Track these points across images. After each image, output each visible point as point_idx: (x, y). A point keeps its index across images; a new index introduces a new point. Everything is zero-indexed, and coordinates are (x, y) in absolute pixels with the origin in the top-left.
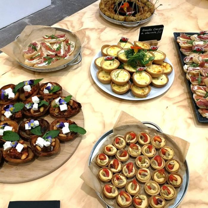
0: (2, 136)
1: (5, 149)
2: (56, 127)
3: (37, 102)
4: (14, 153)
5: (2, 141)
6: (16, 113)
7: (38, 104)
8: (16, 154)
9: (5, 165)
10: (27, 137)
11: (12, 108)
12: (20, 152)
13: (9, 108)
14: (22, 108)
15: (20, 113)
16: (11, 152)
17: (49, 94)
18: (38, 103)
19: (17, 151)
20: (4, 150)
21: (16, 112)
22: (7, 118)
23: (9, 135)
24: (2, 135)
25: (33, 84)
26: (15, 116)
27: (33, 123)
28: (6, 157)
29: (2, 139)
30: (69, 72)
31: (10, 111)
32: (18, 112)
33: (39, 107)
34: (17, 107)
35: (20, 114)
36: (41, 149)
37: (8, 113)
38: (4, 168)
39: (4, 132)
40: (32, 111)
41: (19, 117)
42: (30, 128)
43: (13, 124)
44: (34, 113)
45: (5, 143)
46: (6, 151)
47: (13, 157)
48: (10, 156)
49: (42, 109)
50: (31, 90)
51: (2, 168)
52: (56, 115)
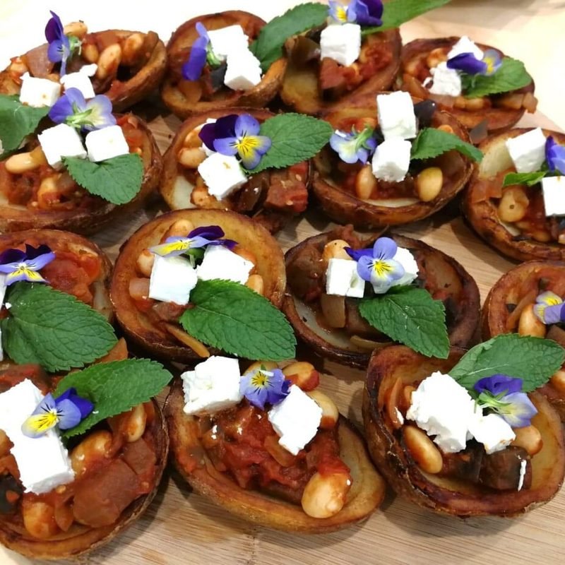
0: (182, 309)
1: (190, 408)
2: (539, 321)
3: (408, 131)
4: (256, 448)
5: (178, 343)
6: (275, 177)
7: (409, 145)
8: (267, 464)
9: (173, 511)
10: (330, 346)
11: (248, 140)
12: (295, 452)
13: (234, 135)
14: (314, 150)
15: (299, 177)
16: (232, 438)
17: (462, 102)
18: (411, 140)
19: (282, 442)
20: (183, 413)
21: (272, 170)
22: (214, 197)
23: (229, 311)
24: (183, 300)
25: (376, 25)
26: (264, 192)
27: (389, 262)
28: (200, 473)
29: (180, 326)
30: (533, 13)
31: (238, 157)
32: (284, 170)
33: (417, 167)
34: (282, 140)
35: (295, 188)
36: (445, 458)
37: (228, 167)
38: (163, 525)
39: (201, 285)
40: (365, 180)
41: (290, 203)
42: (358, 292)
43: (251, 243)
44: (371, 197)
45: (199, 367)
46: (195, 417)
47: (243, 475)
48: (223, 467)
49: (432, 183)
50: (357, 61)
51: (154, 523)
52: (508, 233)
